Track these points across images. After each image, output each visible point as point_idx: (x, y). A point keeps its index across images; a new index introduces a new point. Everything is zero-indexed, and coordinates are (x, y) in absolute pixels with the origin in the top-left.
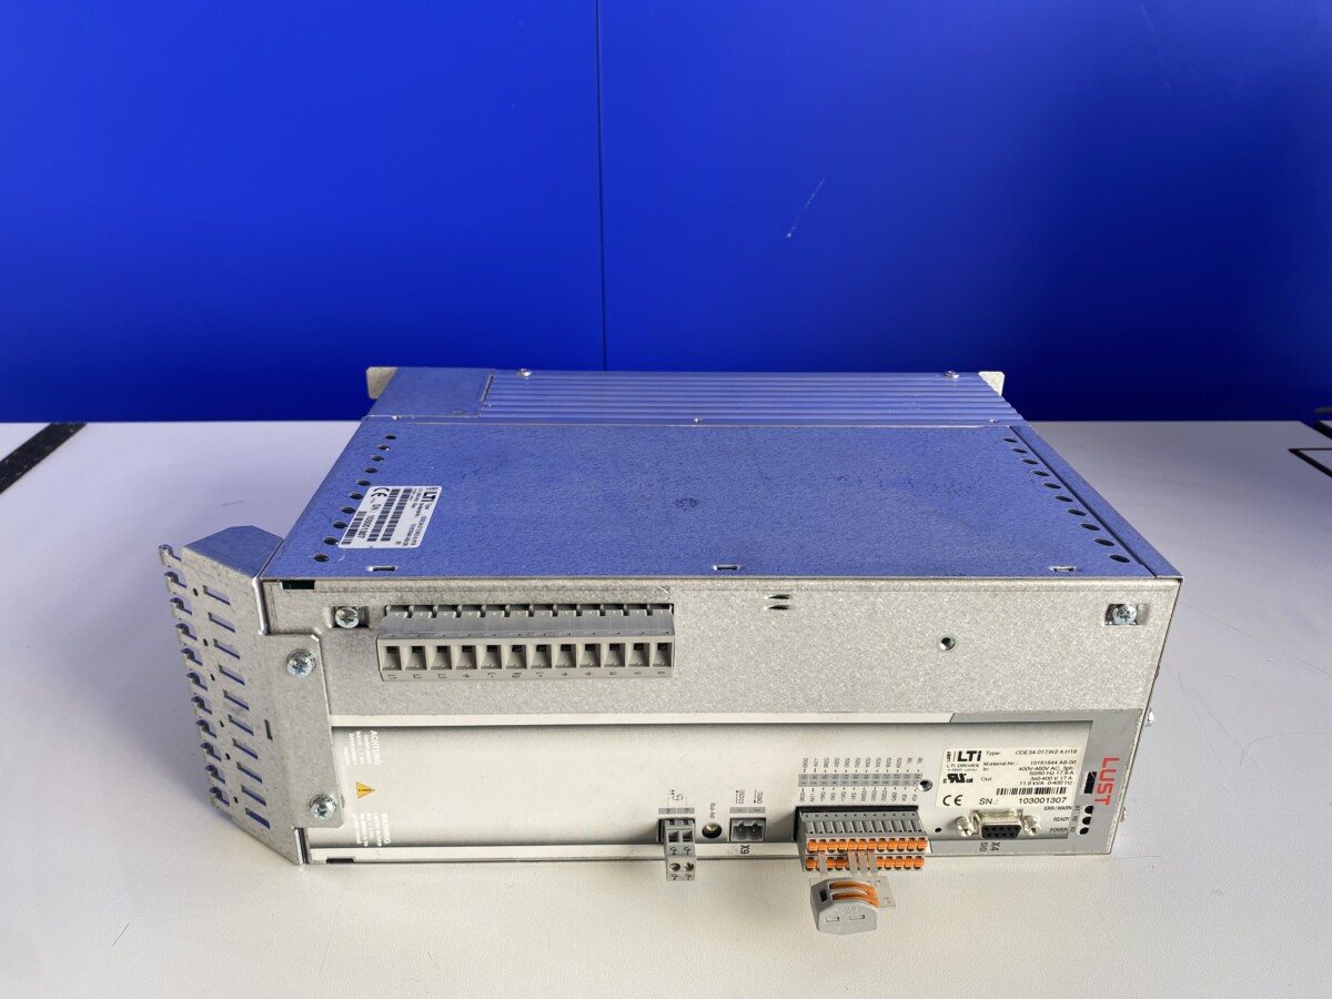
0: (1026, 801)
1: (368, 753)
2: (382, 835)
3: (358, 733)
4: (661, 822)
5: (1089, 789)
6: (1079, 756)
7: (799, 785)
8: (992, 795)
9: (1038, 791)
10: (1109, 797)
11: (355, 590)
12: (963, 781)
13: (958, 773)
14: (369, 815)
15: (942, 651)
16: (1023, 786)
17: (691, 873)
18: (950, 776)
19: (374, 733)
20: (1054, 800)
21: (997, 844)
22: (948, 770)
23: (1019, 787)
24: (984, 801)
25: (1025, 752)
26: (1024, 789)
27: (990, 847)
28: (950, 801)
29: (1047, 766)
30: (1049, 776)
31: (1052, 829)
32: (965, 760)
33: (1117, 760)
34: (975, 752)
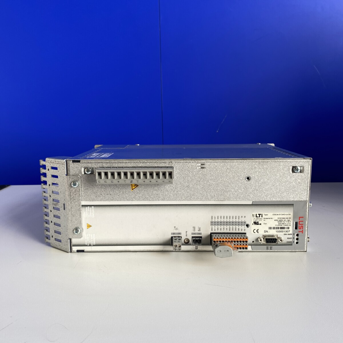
0: (278, 232)
1: (91, 213)
2: (93, 241)
3: (89, 207)
4: (172, 237)
5: (296, 228)
6: (291, 216)
7: (211, 225)
8: (267, 229)
9: (281, 228)
10: (303, 230)
11: (91, 163)
12: (258, 224)
13: (257, 221)
14: (90, 235)
15: (247, 181)
16: (276, 226)
17: (180, 248)
18: (254, 222)
19: (93, 207)
20: (286, 231)
21: (271, 247)
22: (254, 220)
23: (275, 227)
24: (265, 231)
25: (275, 215)
26: (277, 227)
27: (269, 248)
28: (255, 231)
29: (282, 219)
30: (284, 223)
31: (287, 242)
32: (258, 217)
33: (303, 217)
34: (261, 214)
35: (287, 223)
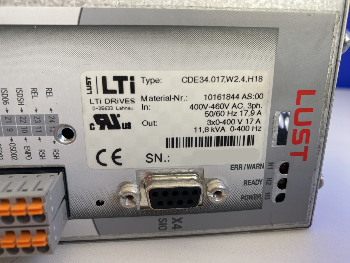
5: (282, 140)
6: (266, 86)
8: (160, 148)
10: (306, 148)
12: (116, 126)
13: (109, 113)
16: (199, 135)
18: (97, 117)
20: (242, 155)
21: (179, 220)
22: (94, 109)
23: (194, 135)
24: (151, 157)
25: (194, 80)
26: (201, 139)
27: (170, 224)
28: (106, 158)
29: (226, 102)
30: (231, 117)
31: (243, 197)
32: (114, 92)
33: (313, 92)
34: (125, 78)
35: (245, 118)
